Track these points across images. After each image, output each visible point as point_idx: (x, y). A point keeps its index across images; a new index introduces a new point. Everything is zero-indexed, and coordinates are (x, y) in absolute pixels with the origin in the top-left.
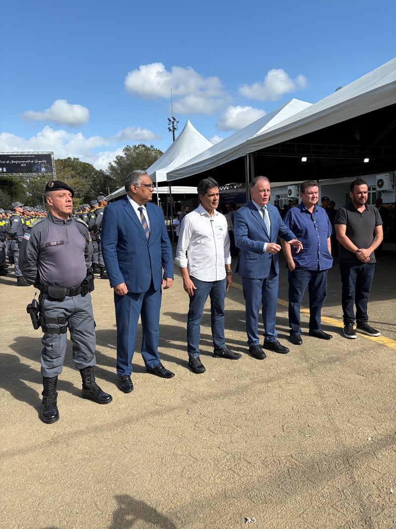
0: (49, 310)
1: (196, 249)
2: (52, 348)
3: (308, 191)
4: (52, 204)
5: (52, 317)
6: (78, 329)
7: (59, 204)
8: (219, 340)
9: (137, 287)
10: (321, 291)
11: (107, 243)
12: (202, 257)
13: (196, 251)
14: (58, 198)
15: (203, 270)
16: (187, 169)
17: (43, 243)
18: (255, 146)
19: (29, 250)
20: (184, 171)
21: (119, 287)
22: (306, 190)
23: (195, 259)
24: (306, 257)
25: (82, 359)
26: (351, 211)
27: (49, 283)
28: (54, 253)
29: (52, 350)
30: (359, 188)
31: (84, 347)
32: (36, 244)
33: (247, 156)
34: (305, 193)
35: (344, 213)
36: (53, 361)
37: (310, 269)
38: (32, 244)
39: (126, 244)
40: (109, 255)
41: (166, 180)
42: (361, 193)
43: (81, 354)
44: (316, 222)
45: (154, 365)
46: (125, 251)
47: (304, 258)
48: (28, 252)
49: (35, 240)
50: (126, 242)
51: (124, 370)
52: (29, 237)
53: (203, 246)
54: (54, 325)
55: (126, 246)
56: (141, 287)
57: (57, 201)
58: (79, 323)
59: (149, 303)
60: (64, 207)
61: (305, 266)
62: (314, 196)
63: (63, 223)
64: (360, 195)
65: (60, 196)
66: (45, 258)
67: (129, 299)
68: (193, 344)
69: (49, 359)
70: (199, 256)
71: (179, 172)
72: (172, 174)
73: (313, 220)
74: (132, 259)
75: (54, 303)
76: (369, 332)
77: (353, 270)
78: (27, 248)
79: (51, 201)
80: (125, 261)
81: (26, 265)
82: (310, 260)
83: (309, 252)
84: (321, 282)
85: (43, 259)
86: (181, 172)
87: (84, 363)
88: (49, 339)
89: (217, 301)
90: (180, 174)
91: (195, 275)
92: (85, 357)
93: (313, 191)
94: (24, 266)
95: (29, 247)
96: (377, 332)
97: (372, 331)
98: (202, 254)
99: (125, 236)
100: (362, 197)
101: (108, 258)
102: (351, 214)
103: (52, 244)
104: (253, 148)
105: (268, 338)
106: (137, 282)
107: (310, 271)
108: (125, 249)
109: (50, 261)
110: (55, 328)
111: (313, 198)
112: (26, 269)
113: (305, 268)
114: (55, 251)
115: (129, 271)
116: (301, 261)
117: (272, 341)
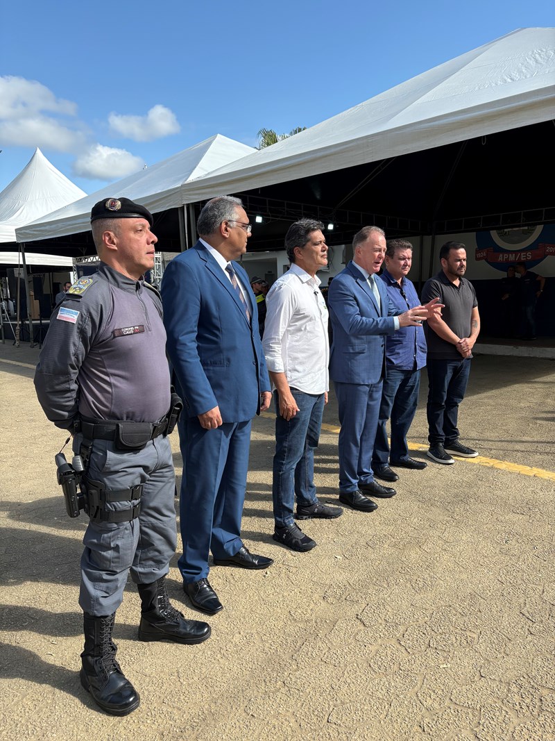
0: (117, 472)
1: (297, 341)
2: (119, 552)
3: (399, 254)
4: (115, 247)
5: (121, 487)
6: (152, 504)
7: (135, 246)
8: (309, 490)
9: (236, 411)
10: (412, 399)
11: (185, 331)
12: (307, 354)
13: (297, 344)
14: (132, 235)
15: (310, 376)
16: (60, 225)
17: (107, 330)
18: (199, 194)
19: (75, 345)
20: (53, 226)
21: (212, 413)
22: (396, 254)
23: (296, 358)
24: (400, 351)
25: (151, 563)
26: (446, 284)
27: (112, 415)
28: (130, 349)
29: (118, 558)
30: (457, 254)
31: (160, 540)
32: (89, 333)
33: (183, 207)
34: (395, 257)
35: (438, 289)
36: (116, 580)
37: (405, 369)
38: (82, 332)
39: (217, 333)
40: (189, 354)
41: (15, 240)
42: (460, 260)
43: (152, 554)
44: (409, 299)
45: (234, 548)
46: (214, 346)
47: (398, 353)
48: (72, 350)
49: (90, 323)
50: (218, 329)
51: (200, 569)
52: (76, 317)
53: (309, 334)
54: (126, 503)
55: (217, 336)
56: (244, 410)
57: (130, 240)
58: (156, 492)
59: (242, 438)
60: (143, 253)
61: (400, 365)
62: (406, 263)
63: (134, 287)
64: (459, 263)
65: (136, 231)
66: (106, 363)
67: (219, 435)
68: (287, 503)
69: (105, 577)
70: (303, 352)
71: (43, 228)
72: (27, 231)
73: (404, 297)
74: (229, 360)
75: (126, 456)
76: (465, 453)
77: (450, 368)
78: (72, 341)
79: (115, 241)
80: (214, 364)
81: (62, 379)
82: (407, 356)
83: (404, 343)
84: (413, 387)
85: (100, 365)
86: (47, 228)
87: (157, 571)
88: (110, 534)
89: (314, 426)
90: (46, 231)
91: (298, 384)
92: (160, 558)
93: (406, 255)
94: (56, 382)
95: (75, 338)
96: (473, 452)
97: (467, 451)
98: (308, 349)
99: (216, 318)
100: (462, 266)
101: (189, 360)
102: (446, 289)
103: (126, 331)
104: (196, 197)
105: (362, 479)
106: (237, 402)
107: (403, 371)
108: (215, 343)
109: (118, 368)
110: (125, 511)
111: (405, 265)
112: (58, 388)
113: (400, 367)
114: (131, 347)
115: (223, 382)
116: (394, 357)
117: (368, 482)
